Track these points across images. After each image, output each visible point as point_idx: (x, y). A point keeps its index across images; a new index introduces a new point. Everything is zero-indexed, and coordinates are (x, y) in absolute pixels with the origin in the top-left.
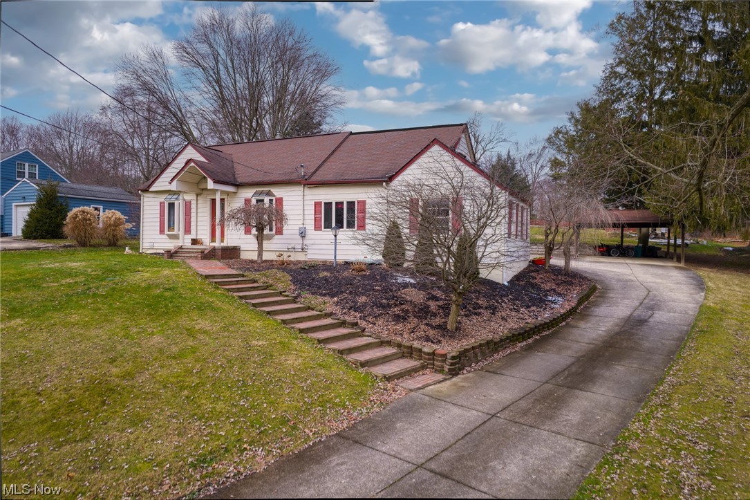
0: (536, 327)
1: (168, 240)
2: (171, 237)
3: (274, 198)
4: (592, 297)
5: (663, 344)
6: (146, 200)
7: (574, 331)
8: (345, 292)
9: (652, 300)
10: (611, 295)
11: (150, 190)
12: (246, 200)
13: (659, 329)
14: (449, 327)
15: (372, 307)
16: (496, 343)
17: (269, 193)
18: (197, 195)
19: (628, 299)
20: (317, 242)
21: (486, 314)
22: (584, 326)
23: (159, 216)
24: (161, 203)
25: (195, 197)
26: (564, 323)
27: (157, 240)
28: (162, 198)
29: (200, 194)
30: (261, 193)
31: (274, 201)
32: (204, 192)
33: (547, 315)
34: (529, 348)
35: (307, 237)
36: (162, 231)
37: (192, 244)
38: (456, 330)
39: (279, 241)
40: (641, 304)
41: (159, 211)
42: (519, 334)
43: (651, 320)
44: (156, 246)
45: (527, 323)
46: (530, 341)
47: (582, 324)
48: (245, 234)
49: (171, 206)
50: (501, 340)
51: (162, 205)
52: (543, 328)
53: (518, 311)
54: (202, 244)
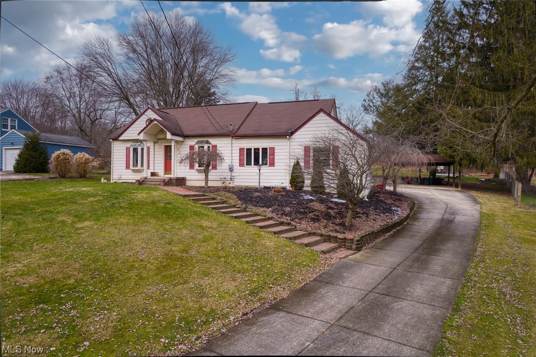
0: (394, 224)
1: (132, 173)
2: (134, 171)
3: (211, 146)
4: (415, 208)
5: (468, 233)
6: (115, 146)
7: (413, 226)
8: (275, 205)
9: (451, 209)
10: (426, 207)
11: (119, 139)
12: (190, 146)
13: (462, 225)
14: (346, 224)
15: (295, 213)
16: (376, 233)
17: (207, 142)
18: (154, 143)
19: (437, 209)
20: (241, 174)
21: (364, 218)
22: (418, 224)
23: (125, 156)
24: (127, 148)
25: (153, 144)
26: (406, 223)
27: (123, 173)
28: (128, 145)
29: (157, 142)
30: (202, 142)
31: (211, 148)
32: (159, 141)
33: (396, 218)
34: (393, 236)
35: (234, 171)
36: (128, 167)
37: (151, 176)
38: (351, 226)
39: (214, 174)
40: (446, 211)
41: (125, 154)
42: (386, 228)
43: (455, 220)
44: (123, 177)
45: (387, 222)
46: (392, 232)
47: (416, 223)
48: (190, 169)
49: (135, 150)
50: (378, 232)
51: (128, 149)
52: (397, 225)
53: (380, 216)
54: (158, 176)
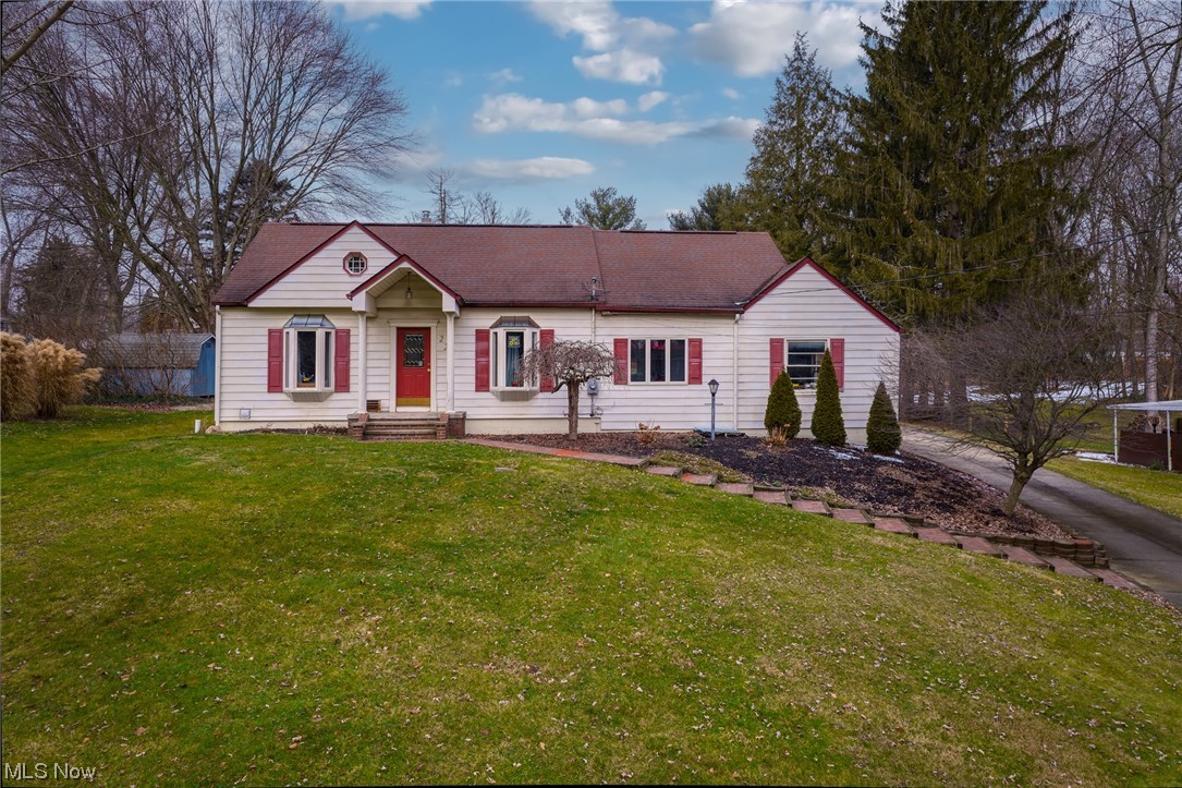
1: (292, 404)
2: (300, 397)
3: (538, 331)
11: (251, 305)
12: (478, 331)
18: (368, 320)
20: (618, 403)
23: (266, 356)
24: (271, 331)
25: (363, 323)
27: (260, 405)
29: (379, 319)
30: (515, 321)
31: (538, 334)
35: (600, 395)
36: (275, 386)
39: (545, 403)
41: (266, 348)
44: (256, 415)
48: (477, 391)
49: (307, 340)
51: (275, 338)
